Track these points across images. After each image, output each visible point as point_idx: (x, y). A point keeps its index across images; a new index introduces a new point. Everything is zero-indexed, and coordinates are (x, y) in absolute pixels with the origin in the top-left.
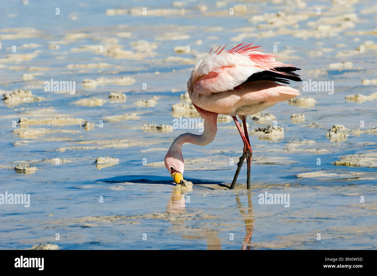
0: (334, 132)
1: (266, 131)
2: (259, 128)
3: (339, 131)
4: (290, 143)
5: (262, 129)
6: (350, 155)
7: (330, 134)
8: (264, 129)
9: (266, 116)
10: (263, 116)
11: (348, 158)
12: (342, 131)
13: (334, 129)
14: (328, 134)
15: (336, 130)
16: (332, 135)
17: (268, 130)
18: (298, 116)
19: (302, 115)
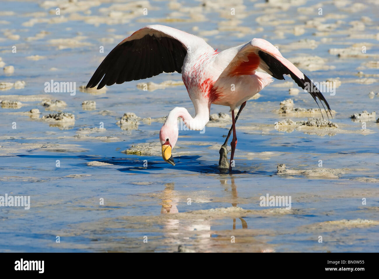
0: (125, 120)
1: (57, 118)
2: (50, 115)
3: (130, 119)
4: (80, 130)
5: (53, 115)
6: (141, 144)
7: (121, 122)
8: (54, 116)
9: (57, 102)
10: (54, 103)
11: (139, 146)
12: (133, 119)
13: (125, 117)
14: (119, 122)
15: (127, 118)
16: (123, 123)
17: (59, 117)
18: (89, 103)
19: (93, 102)
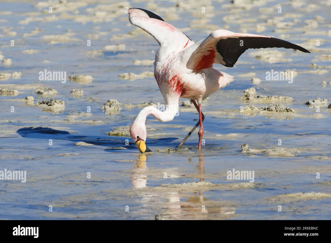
0: (108, 106)
1: (49, 104)
2: (43, 102)
3: (113, 105)
5: (46, 102)
6: (122, 127)
7: (105, 108)
9: (49, 90)
10: (46, 91)
11: (120, 129)
12: (115, 105)
13: (109, 104)
14: (103, 107)
15: (111, 104)
16: (107, 109)
17: (51, 103)
18: (77, 91)
19: (81, 90)
